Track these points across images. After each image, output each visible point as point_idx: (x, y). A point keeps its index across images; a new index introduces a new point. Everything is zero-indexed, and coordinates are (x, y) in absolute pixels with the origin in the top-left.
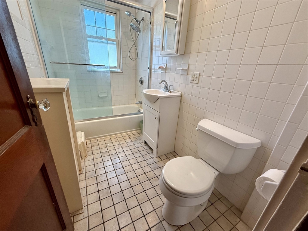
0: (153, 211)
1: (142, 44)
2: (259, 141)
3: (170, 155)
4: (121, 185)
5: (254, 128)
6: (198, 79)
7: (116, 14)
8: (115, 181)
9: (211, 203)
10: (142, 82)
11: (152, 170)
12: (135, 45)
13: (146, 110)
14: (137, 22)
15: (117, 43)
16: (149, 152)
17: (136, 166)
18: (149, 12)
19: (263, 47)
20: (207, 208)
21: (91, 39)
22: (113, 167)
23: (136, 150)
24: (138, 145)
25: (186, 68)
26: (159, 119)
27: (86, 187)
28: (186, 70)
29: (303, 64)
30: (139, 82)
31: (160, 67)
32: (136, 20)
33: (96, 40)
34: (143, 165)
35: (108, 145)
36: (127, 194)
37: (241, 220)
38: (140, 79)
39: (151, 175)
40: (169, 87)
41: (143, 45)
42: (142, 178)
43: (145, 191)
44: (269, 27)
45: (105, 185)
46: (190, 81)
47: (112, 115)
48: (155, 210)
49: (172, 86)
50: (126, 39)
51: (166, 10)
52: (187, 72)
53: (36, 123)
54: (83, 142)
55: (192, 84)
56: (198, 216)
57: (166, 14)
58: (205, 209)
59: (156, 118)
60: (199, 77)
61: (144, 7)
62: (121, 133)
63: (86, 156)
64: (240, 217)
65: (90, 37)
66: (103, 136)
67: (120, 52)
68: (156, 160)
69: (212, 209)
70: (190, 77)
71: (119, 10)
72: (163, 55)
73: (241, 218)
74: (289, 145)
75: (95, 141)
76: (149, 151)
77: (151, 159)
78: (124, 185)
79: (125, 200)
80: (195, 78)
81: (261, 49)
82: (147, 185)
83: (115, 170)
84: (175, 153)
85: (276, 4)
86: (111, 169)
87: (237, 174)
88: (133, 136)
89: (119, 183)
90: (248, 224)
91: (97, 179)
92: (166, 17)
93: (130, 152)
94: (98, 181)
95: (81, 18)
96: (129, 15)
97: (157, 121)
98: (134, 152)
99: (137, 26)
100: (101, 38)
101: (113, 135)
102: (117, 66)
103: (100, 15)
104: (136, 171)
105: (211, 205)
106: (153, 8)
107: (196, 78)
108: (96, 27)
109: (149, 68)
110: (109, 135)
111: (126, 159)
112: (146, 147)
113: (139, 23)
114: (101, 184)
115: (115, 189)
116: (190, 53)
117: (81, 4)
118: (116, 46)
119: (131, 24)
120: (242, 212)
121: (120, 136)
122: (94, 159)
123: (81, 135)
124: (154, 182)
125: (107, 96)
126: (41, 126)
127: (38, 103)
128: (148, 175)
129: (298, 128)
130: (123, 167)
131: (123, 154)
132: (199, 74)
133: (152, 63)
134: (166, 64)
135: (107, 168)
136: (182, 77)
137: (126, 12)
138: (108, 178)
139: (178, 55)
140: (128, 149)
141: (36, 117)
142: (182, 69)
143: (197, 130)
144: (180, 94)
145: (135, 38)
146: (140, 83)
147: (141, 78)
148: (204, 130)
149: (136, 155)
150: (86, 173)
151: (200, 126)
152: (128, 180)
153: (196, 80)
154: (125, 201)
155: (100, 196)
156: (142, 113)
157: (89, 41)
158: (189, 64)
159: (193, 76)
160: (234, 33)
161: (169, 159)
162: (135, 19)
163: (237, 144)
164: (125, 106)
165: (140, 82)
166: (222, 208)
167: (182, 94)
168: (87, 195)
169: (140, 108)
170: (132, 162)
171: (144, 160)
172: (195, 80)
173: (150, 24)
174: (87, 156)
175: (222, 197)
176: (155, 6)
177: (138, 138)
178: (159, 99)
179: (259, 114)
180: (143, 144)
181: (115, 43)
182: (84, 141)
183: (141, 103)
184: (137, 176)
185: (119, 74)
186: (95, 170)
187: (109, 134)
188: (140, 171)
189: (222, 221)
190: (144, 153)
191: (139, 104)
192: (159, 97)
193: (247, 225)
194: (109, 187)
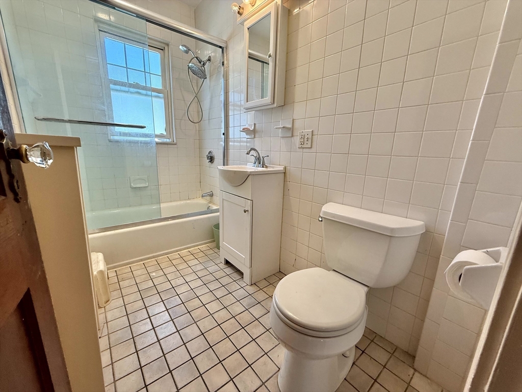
0: (261, 386)
1: (209, 97)
2: (422, 223)
3: (275, 278)
4: (188, 347)
5: (409, 204)
6: (310, 141)
7: (162, 50)
8: (175, 340)
9: (361, 349)
10: (211, 159)
11: (247, 310)
12: (198, 98)
13: (224, 201)
14: (200, 63)
15: (164, 95)
16: (235, 278)
17: (214, 307)
18: (220, 47)
19: (404, 82)
20: (357, 360)
21: (118, 87)
22: (168, 314)
23: (211, 278)
24: (213, 268)
25: (290, 126)
26: (251, 212)
27: (112, 364)
28: (289, 129)
29: (463, 101)
30: (206, 158)
31: (244, 129)
32: (198, 60)
33: (126, 89)
34: (227, 303)
35: (154, 274)
36: (203, 363)
37: (415, 370)
38: (209, 154)
39: (245, 318)
40: (263, 159)
41: (211, 98)
42: (229, 326)
43: (238, 350)
44: (408, 55)
45: (155, 352)
46: (298, 144)
47: (159, 218)
48: (263, 383)
49: (268, 156)
50: (181, 89)
51: (249, 48)
52: (290, 131)
53: (16, 194)
54: (101, 272)
55: (301, 150)
56: (345, 379)
57: (249, 54)
58: (354, 363)
59: (245, 211)
60: (312, 137)
61: (212, 39)
62: (177, 251)
63: (108, 300)
64: (413, 366)
65: (116, 83)
66: (142, 260)
67: (170, 111)
68: (251, 289)
69: (364, 361)
70: (297, 140)
71: (168, 45)
72: (248, 109)
73: (415, 367)
74: (468, 219)
75: (126, 271)
76: (236, 276)
77: (241, 289)
78: (196, 346)
79: (201, 375)
80: (306, 139)
81: (401, 86)
82: (241, 338)
83: (172, 320)
84: (280, 273)
85: (411, 26)
86: (164, 318)
87: (394, 286)
88: (201, 254)
89: (184, 344)
90: (428, 376)
91: (135, 343)
92: (249, 57)
93: (199, 283)
94: (139, 348)
95: (99, 50)
96: (187, 52)
97: (247, 217)
98: (208, 281)
99: (200, 68)
100: (136, 86)
101: (163, 256)
102: (165, 134)
103: (134, 50)
104: (215, 316)
105: (362, 353)
106: (226, 42)
107: (308, 138)
108: (127, 68)
109: (224, 134)
110: (154, 257)
111: (194, 296)
112: (229, 271)
113: (203, 64)
114: (144, 351)
115: (177, 357)
116: (294, 102)
117: (100, 30)
118: (162, 101)
119: (190, 64)
120: (414, 357)
121: (176, 255)
122: (125, 305)
123: (97, 258)
124: (254, 330)
125: (147, 185)
126: (26, 207)
127: (26, 150)
128: (240, 319)
129: (476, 190)
130: (189, 312)
131: (185, 288)
132: (311, 132)
133: (229, 125)
134: (255, 124)
135: (155, 318)
136: (283, 141)
137: (181, 47)
138: (160, 337)
139: (275, 105)
140: (194, 277)
141: (17, 182)
142: (284, 127)
143: (322, 221)
144: (282, 169)
145: (195, 89)
146: (208, 161)
147: (210, 152)
148: (334, 217)
149: (212, 287)
150: (108, 334)
151: (325, 213)
152: (203, 334)
153: (307, 142)
154: (202, 377)
155: (146, 378)
156: (217, 211)
157: (113, 89)
158: (293, 120)
159: (303, 137)
160: (359, 68)
161: (273, 285)
162: (197, 58)
163: (392, 230)
164: (182, 202)
165: (208, 159)
166: (382, 356)
167: (285, 168)
168: (115, 381)
169: (210, 205)
170: (205, 299)
171: (228, 292)
172: (305, 143)
173: (223, 65)
174: (111, 300)
175: (375, 337)
176: (230, 38)
177: (210, 256)
178: (250, 176)
179: (413, 181)
180: (223, 266)
181: (161, 95)
182: (103, 270)
183: (212, 195)
184: (219, 325)
185: (169, 146)
186: (130, 326)
187: (154, 254)
188: (223, 314)
189: (386, 378)
190: (226, 280)
191: (208, 198)
192: (249, 173)
193: (428, 378)
194: (164, 355)
